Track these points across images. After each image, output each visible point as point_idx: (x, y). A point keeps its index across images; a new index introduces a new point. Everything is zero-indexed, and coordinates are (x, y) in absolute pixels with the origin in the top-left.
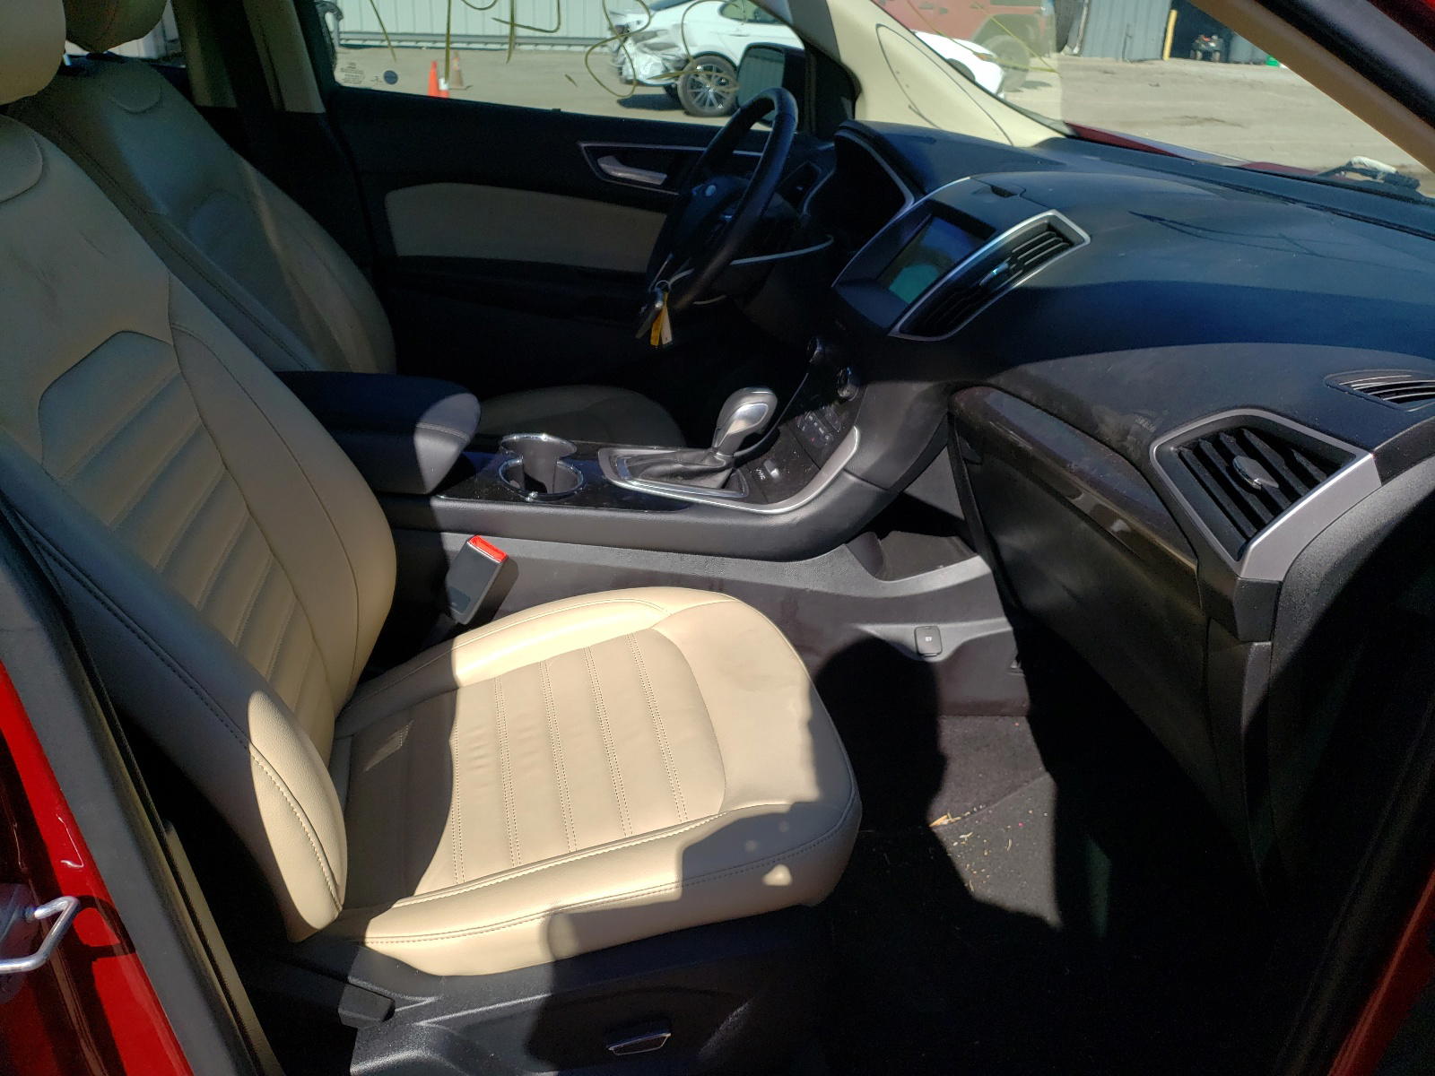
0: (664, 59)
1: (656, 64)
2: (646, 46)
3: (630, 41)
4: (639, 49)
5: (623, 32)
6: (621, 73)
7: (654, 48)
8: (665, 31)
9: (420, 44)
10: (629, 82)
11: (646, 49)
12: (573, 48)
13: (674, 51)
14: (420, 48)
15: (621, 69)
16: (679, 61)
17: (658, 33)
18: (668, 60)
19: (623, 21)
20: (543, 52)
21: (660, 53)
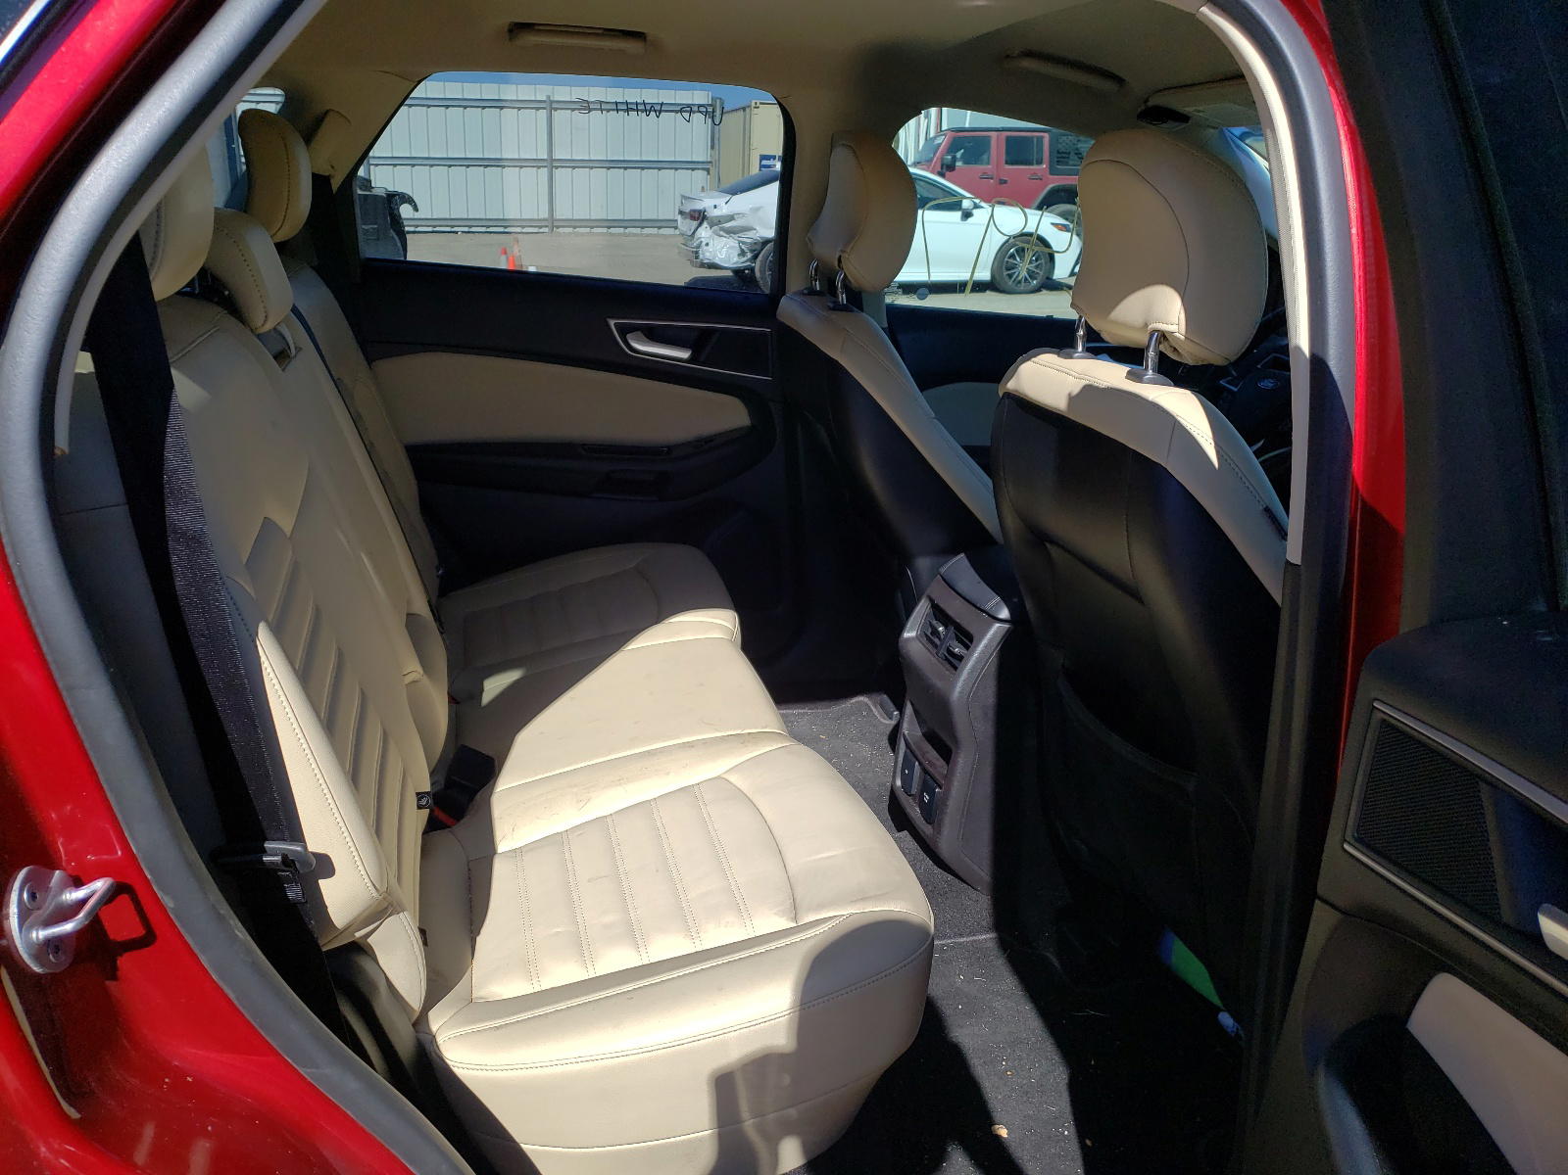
0: (740, 242)
1: (732, 247)
2: (722, 229)
3: (705, 224)
4: (715, 233)
5: (700, 217)
6: (697, 258)
7: (730, 232)
8: (742, 215)
9: (455, 229)
10: (703, 265)
11: (722, 233)
12: (595, 230)
13: (751, 234)
14: (457, 233)
15: (697, 252)
16: (755, 243)
17: (736, 217)
18: (743, 243)
19: (699, 206)
20: (583, 234)
21: (736, 236)
